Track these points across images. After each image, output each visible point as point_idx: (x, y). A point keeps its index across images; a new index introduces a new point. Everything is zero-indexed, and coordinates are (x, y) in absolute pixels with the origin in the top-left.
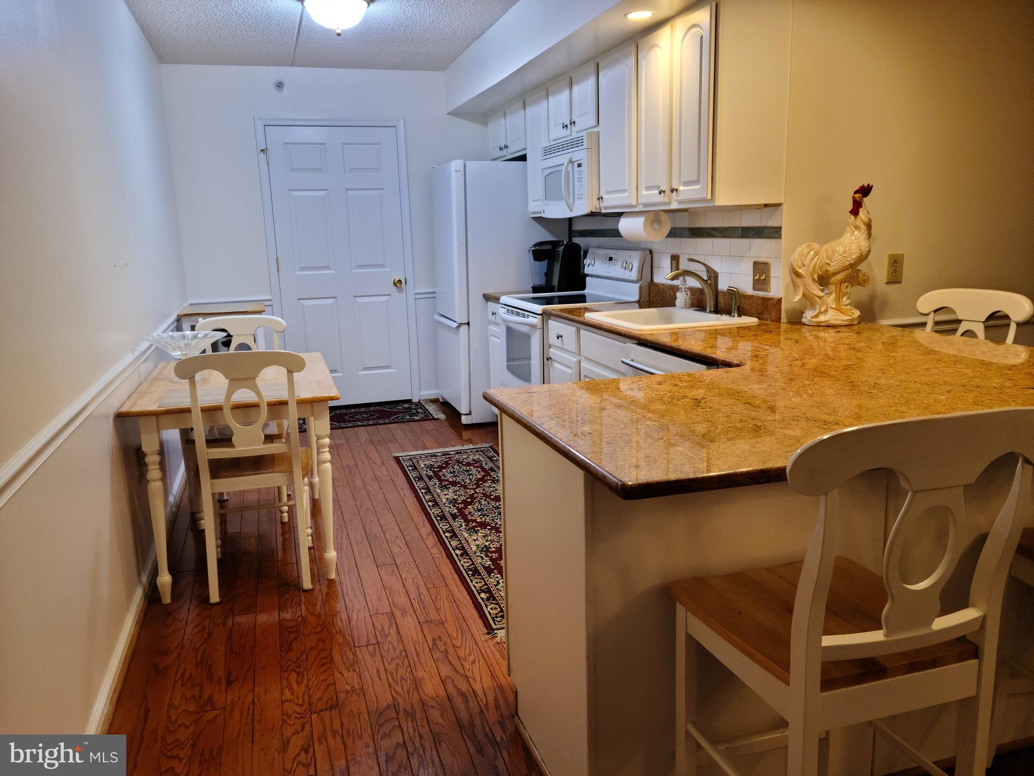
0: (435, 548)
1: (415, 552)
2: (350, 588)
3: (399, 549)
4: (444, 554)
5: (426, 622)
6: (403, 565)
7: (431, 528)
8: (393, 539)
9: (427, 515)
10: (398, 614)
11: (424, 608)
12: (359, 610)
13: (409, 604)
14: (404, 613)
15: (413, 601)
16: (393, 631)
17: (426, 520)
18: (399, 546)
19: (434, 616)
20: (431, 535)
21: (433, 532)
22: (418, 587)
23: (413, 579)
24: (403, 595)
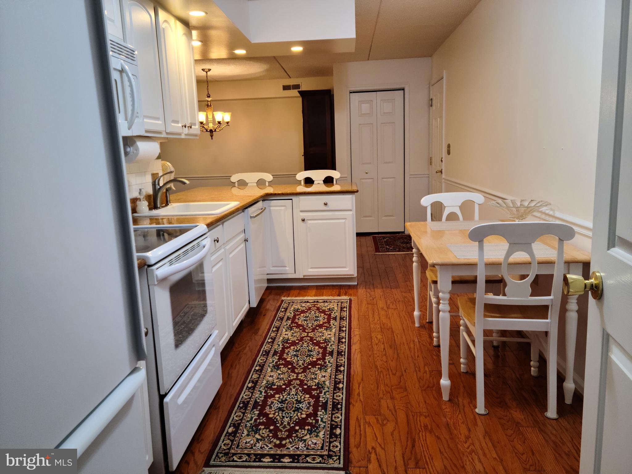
0: (356, 334)
1: (368, 334)
2: (407, 320)
3: (377, 337)
4: (352, 330)
5: (374, 305)
6: (377, 327)
7: (352, 348)
8: (380, 343)
9: (349, 359)
10: (385, 308)
11: (373, 309)
12: (403, 311)
13: (379, 311)
14: (382, 308)
15: (377, 312)
16: (388, 303)
17: (352, 355)
18: (377, 338)
19: (370, 306)
20: (354, 342)
21: (351, 344)
22: (373, 317)
23: (374, 320)
24: (381, 314)
